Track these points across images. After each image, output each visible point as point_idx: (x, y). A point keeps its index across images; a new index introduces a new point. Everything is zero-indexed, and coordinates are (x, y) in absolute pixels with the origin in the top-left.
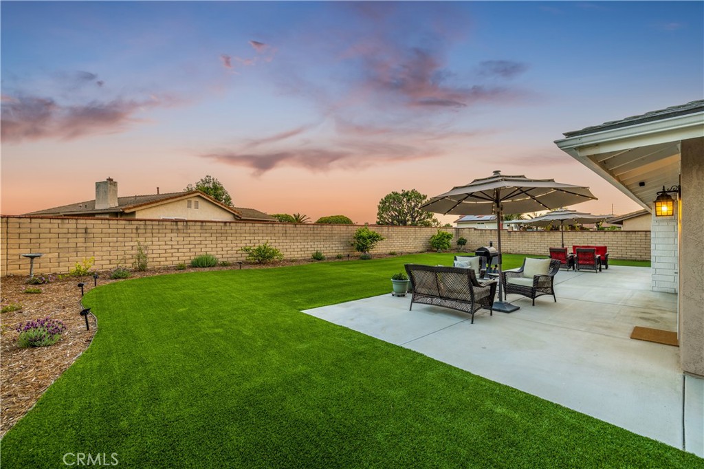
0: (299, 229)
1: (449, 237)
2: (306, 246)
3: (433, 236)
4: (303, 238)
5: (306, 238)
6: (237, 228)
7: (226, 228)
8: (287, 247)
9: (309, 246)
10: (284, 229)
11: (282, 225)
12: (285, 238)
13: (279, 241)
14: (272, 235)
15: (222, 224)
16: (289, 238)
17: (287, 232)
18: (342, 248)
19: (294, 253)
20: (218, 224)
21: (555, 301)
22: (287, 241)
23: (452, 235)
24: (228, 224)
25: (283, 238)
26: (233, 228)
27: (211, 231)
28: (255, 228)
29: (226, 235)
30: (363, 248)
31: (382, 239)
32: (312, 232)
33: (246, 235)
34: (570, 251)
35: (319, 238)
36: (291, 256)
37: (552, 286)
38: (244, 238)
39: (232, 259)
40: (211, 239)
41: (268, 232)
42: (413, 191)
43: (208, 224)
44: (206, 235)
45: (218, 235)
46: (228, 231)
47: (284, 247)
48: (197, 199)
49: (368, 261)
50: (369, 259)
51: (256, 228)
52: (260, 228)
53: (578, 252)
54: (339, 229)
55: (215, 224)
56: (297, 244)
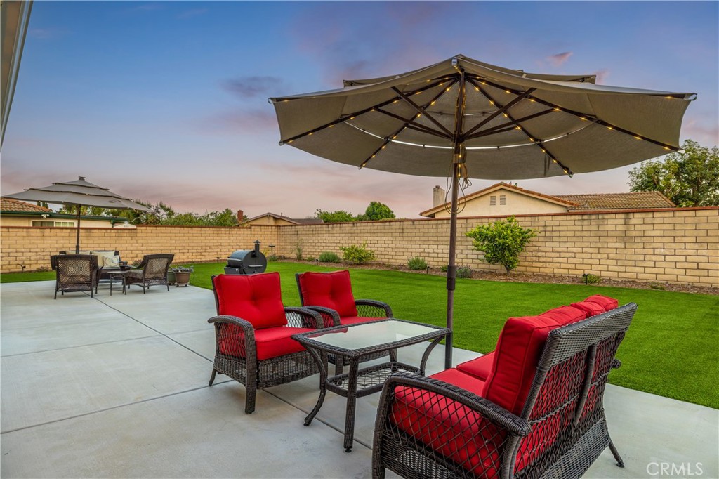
0: (417, 227)
2: (426, 251)
4: (422, 239)
5: (426, 239)
8: (404, 250)
9: (431, 251)
16: (407, 238)
32: (435, 230)
51: (375, 228)
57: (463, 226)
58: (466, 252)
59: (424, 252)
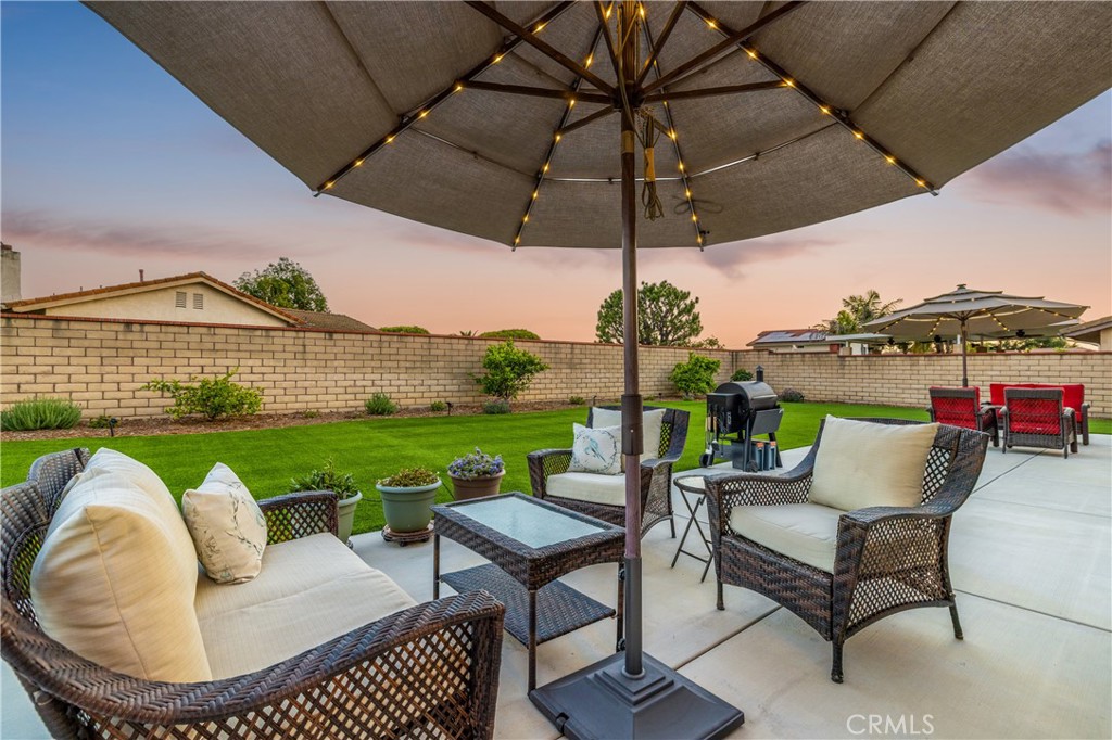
0: (339, 343)
1: (711, 367)
2: (360, 383)
3: (678, 366)
4: (350, 364)
5: (359, 364)
6: (162, 337)
7: (130, 336)
8: (307, 384)
10: (300, 342)
11: (294, 334)
12: (301, 363)
13: (285, 370)
14: (264, 355)
15: (121, 327)
16: (314, 363)
17: (308, 349)
18: (456, 388)
19: (328, 397)
20: (105, 326)
21: (958, 634)
22: (307, 370)
23: (717, 364)
24: (136, 328)
25: (295, 363)
26: (150, 337)
27: (86, 343)
28: (217, 339)
29: (131, 353)
30: (500, 388)
31: (542, 369)
32: (378, 351)
33: (189, 354)
34: (985, 396)
35: (395, 364)
36: (318, 405)
37: (942, 560)
38: (185, 362)
39: (149, 410)
40: (85, 361)
41: (252, 348)
42: (663, 284)
43: (74, 325)
44: (69, 352)
45: (105, 353)
46: (136, 345)
47: (299, 384)
48: (200, 290)
49: (501, 416)
50: (503, 412)
52: (233, 339)
53: (1010, 400)
54: (448, 347)
55: (97, 326)
56: (336, 377)
57: (425, 347)
58: (429, 382)
59: (355, 386)
